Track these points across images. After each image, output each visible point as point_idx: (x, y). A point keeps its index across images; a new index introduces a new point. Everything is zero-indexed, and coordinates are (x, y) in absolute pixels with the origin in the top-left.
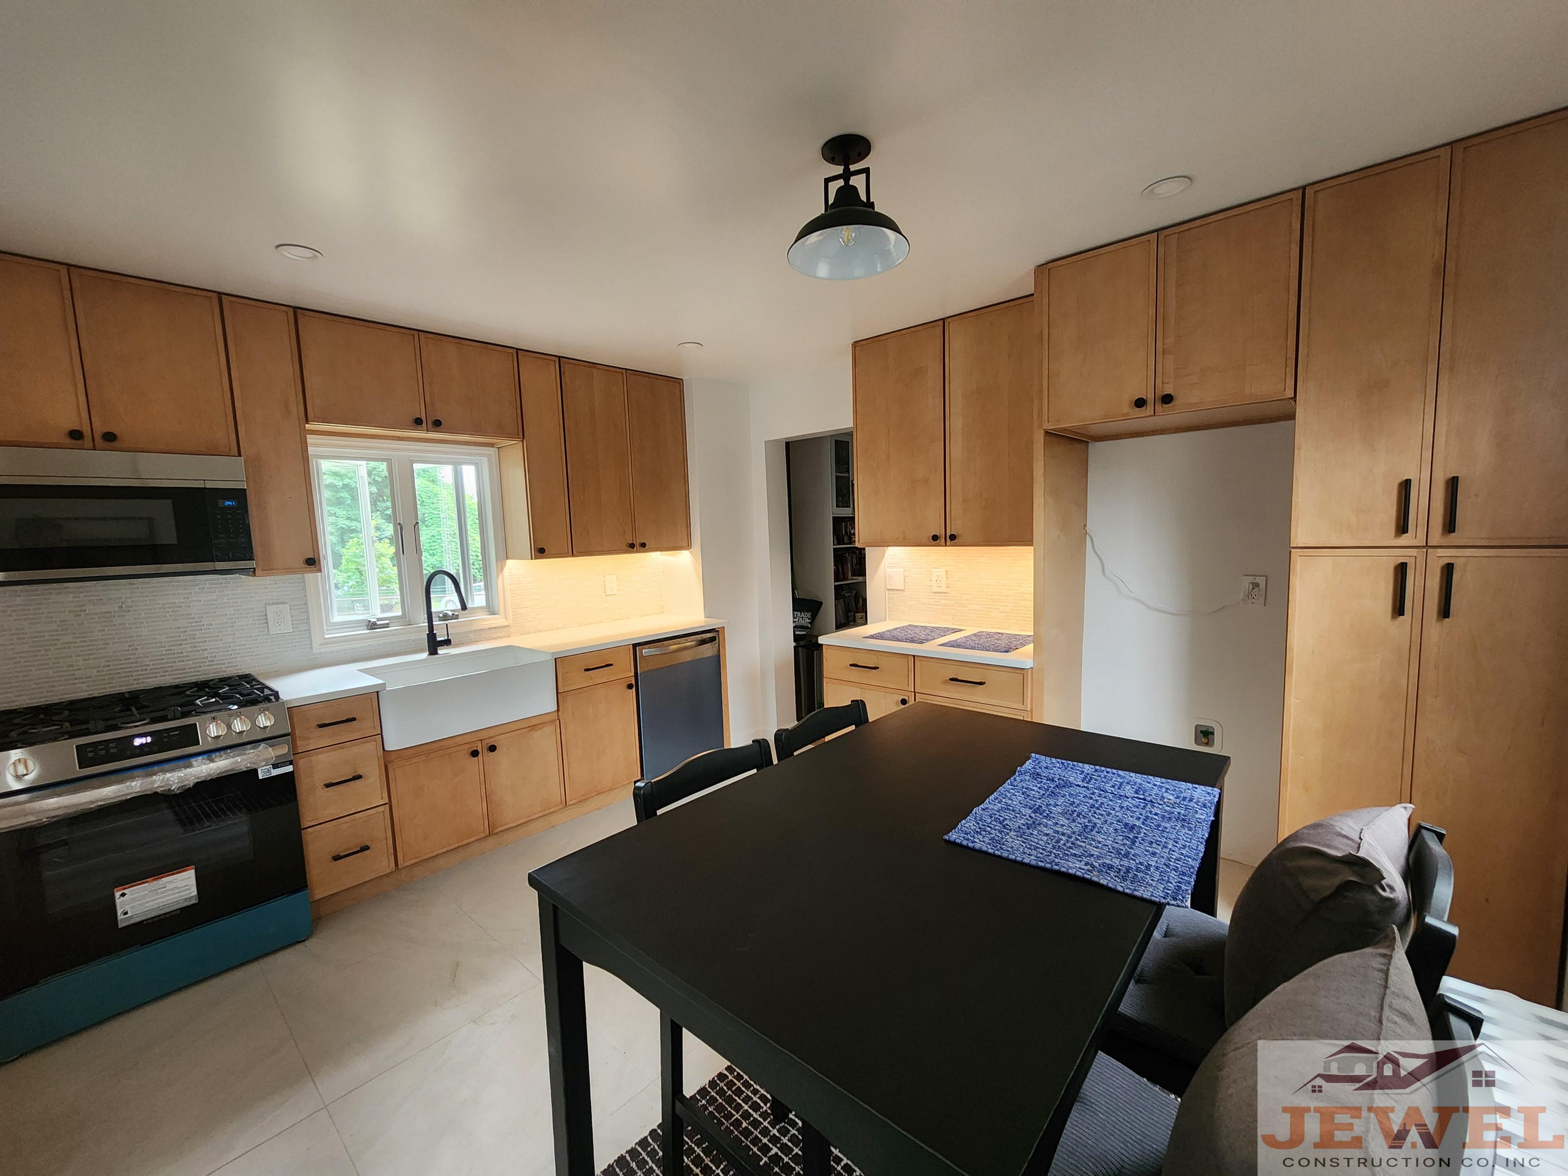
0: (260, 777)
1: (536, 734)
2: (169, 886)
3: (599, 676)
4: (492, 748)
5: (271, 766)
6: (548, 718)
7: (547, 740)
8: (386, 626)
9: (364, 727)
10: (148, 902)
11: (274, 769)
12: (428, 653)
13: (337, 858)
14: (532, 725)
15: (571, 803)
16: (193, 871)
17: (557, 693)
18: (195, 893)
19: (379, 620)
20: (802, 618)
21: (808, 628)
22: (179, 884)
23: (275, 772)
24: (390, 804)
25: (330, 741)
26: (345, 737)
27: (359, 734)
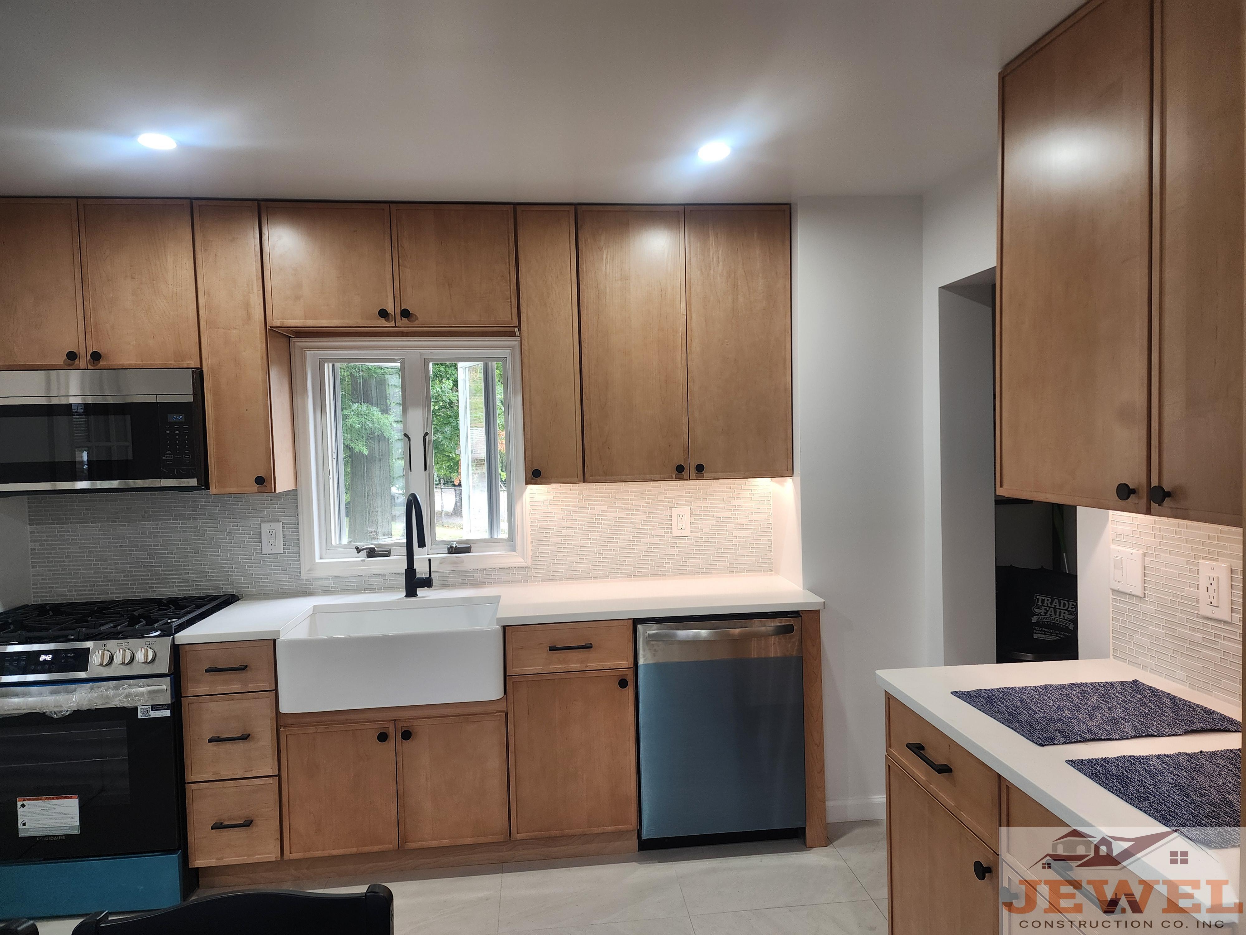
0: (139, 717)
1: (471, 727)
2: (54, 810)
3: (572, 661)
4: (407, 735)
5: (150, 706)
6: (489, 709)
7: (486, 739)
8: (386, 554)
9: (257, 679)
10: (41, 819)
11: (152, 710)
12: (405, 594)
13: (217, 826)
15: (519, 837)
16: (77, 800)
18: (78, 824)
20: (1055, 609)
22: (63, 812)
23: (154, 714)
24: (279, 776)
25: (220, 689)
26: (235, 687)
27: (251, 687)
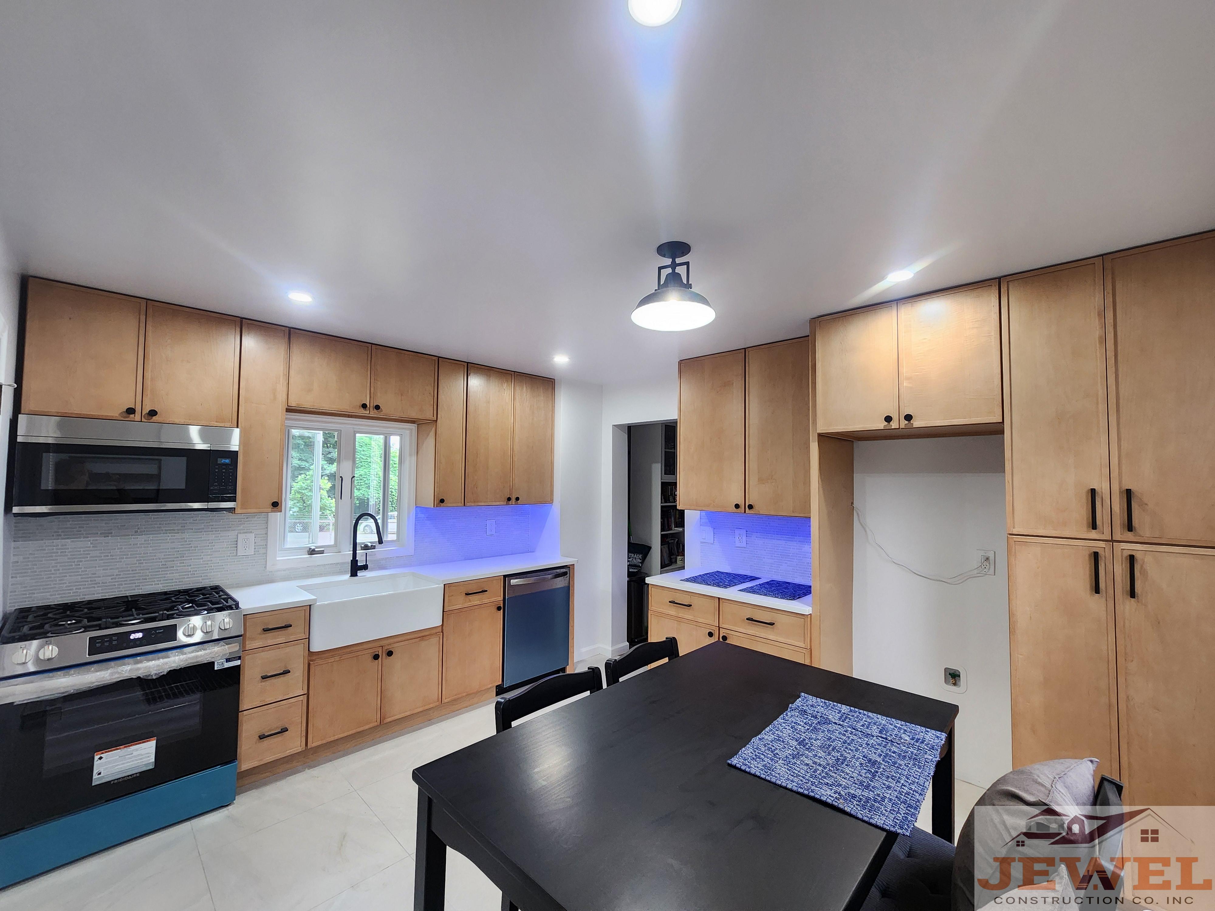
0: (216, 669)
1: (423, 644)
2: (135, 753)
3: (475, 600)
4: (390, 653)
5: (225, 660)
6: (434, 631)
7: (431, 649)
8: (322, 552)
9: (297, 632)
10: (117, 766)
11: (226, 662)
12: (350, 575)
13: (262, 737)
14: (422, 635)
15: (446, 701)
16: (155, 742)
17: (443, 611)
18: (153, 760)
19: (317, 547)
20: (635, 558)
21: (639, 566)
22: (143, 752)
23: (227, 665)
24: (308, 695)
25: (270, 642)
26: (282, 639)
27: (292, 638)
